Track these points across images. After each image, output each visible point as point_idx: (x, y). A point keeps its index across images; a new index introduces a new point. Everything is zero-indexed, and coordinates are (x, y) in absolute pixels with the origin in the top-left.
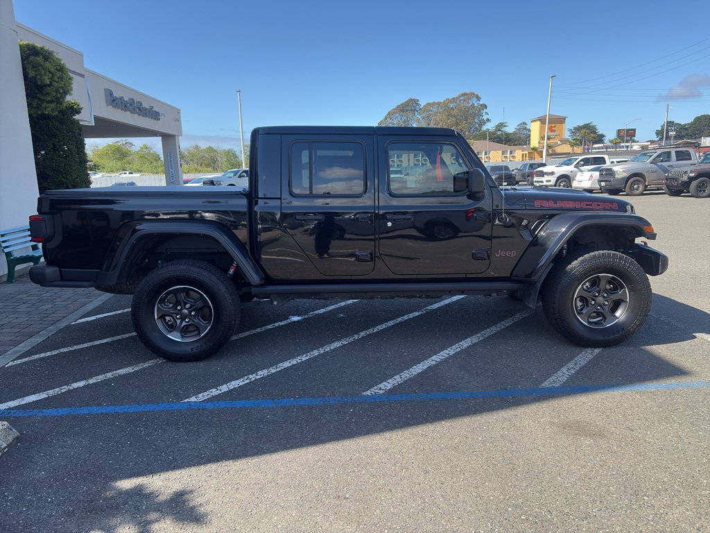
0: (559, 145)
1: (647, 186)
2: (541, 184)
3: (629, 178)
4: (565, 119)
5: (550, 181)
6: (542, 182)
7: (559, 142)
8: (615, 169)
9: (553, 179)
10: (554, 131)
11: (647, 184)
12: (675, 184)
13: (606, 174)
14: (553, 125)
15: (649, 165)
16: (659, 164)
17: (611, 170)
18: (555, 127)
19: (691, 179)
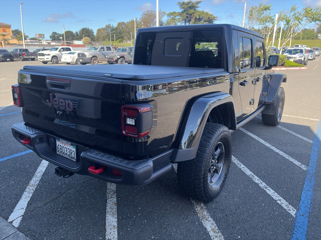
0: (11, 39)
1: (98, 62)
2: (43, 60)
3: (92, 58)
4: (10, 26)
5: (48, 58)
6: (44, 59)
7: (10, 38)
8: (86, 53)
9: (50, 58)
10: (6, 32)
11: (98, 60)
12: (111, 60)
13: (82, 56)
14: (5, 29)
15: (98, 52)
16: (102, 52)
17: (84, 54)
18: (6, 30)
19: (119, 59)
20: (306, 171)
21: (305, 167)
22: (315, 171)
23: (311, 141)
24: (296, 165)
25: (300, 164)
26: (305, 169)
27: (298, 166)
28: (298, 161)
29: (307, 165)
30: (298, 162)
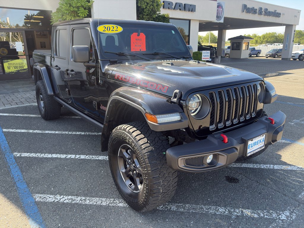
20: (12, 152)
21: (16, 155)
22: (6, 156)
23: (38, 197)
24: (24, 152)
25: (23, 155)
26: (15, 153)
27: (22, 153)
28: (27, 157)
29: (15, 158)
30: (25, 156)
